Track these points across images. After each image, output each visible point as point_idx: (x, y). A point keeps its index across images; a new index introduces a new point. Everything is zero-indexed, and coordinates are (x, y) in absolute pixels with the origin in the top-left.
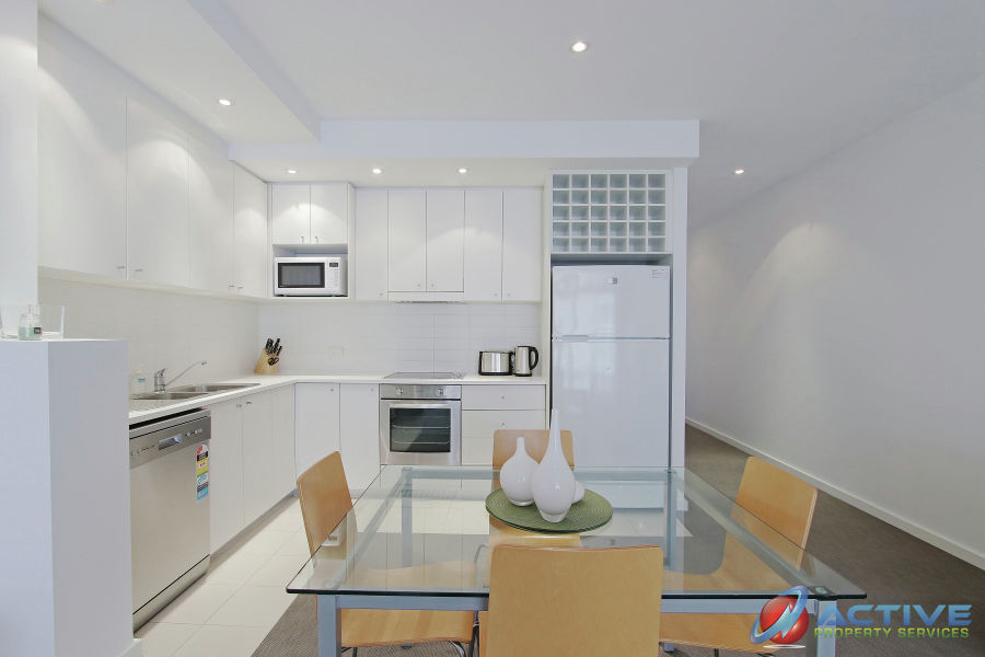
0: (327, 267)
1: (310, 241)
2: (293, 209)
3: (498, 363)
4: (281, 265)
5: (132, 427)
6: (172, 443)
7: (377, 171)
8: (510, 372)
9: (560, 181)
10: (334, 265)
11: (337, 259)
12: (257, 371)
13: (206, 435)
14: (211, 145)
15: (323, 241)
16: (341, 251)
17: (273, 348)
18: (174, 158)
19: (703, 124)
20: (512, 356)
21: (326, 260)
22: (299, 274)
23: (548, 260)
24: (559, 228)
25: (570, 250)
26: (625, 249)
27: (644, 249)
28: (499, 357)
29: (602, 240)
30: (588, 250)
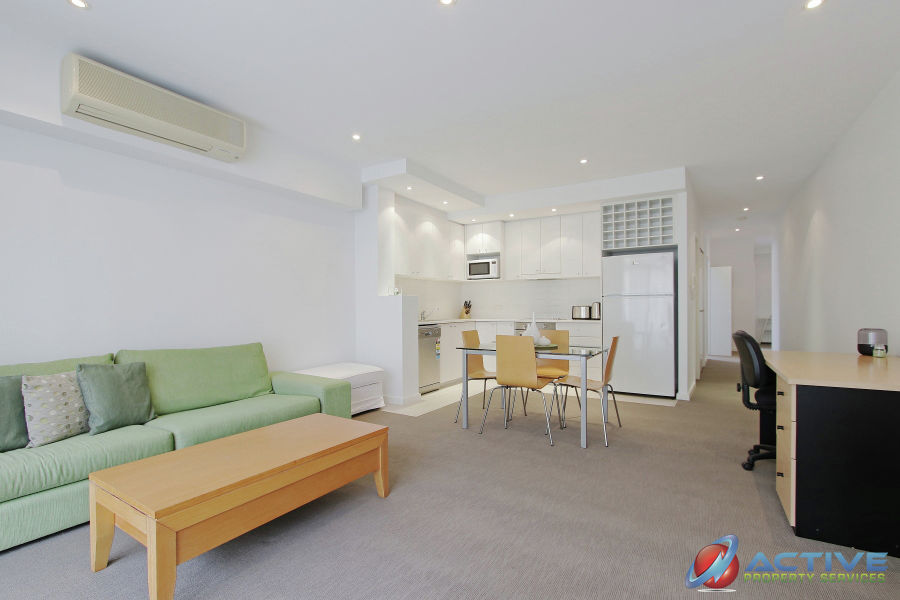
0: (491, 264)
1: (483, 252)
2: (475, 236)
3: (584, 314)
4: (470, 264)
5: (419, 326)
6: (428, 334)
7: (512, 215)
8: (590, 318)
9: (606, 209)
10: (494, 263)
11: (493, 260)
12: (460, 317)
13: (439, 335)
14: (442, 217)
15: (489, 251)
16: (497, 255)
17: (468, 306)
18: (428, 227)
19: (686, 169)
20: (590, 308)
21: (490, 260)
22: (478, 268)
23: (600, 253)
24: (606, 235)
25: (613, 247)
26: (647, 244)
27: (659, 243)
28: (583, 309)
29: (633, 240)
30: (624, 246)
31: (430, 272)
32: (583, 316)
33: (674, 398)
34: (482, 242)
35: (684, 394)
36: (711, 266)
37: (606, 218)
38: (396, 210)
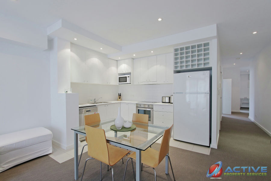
1: (124, 72)
2: (121, 65)
4: (119, 78)
5: (79, 108)
6: (89, 111)
7: (134, 55)
9: (176, 50)
10: (128, 77)
11: (129, 76)
15: (127, 72)
16: (130, 74)
17: (120, 95)
18: (95, 60)
20: (170, 98)
21: (127, 76)
22: (123, 79)
23: (173, 72)
24: (176, 63)
25: (179, 69)
26: (196, 67)
27: (202, 66)
28: (167, 98)
29: (189, 65)
30: (184, 68)
31: (96, 81)
32: (167, 101)
33: (209, 147)
34: (124, 68)
35: (214, 145)
36: (223, 79)
37: (176, 55)
38: (71, 51)
